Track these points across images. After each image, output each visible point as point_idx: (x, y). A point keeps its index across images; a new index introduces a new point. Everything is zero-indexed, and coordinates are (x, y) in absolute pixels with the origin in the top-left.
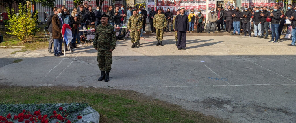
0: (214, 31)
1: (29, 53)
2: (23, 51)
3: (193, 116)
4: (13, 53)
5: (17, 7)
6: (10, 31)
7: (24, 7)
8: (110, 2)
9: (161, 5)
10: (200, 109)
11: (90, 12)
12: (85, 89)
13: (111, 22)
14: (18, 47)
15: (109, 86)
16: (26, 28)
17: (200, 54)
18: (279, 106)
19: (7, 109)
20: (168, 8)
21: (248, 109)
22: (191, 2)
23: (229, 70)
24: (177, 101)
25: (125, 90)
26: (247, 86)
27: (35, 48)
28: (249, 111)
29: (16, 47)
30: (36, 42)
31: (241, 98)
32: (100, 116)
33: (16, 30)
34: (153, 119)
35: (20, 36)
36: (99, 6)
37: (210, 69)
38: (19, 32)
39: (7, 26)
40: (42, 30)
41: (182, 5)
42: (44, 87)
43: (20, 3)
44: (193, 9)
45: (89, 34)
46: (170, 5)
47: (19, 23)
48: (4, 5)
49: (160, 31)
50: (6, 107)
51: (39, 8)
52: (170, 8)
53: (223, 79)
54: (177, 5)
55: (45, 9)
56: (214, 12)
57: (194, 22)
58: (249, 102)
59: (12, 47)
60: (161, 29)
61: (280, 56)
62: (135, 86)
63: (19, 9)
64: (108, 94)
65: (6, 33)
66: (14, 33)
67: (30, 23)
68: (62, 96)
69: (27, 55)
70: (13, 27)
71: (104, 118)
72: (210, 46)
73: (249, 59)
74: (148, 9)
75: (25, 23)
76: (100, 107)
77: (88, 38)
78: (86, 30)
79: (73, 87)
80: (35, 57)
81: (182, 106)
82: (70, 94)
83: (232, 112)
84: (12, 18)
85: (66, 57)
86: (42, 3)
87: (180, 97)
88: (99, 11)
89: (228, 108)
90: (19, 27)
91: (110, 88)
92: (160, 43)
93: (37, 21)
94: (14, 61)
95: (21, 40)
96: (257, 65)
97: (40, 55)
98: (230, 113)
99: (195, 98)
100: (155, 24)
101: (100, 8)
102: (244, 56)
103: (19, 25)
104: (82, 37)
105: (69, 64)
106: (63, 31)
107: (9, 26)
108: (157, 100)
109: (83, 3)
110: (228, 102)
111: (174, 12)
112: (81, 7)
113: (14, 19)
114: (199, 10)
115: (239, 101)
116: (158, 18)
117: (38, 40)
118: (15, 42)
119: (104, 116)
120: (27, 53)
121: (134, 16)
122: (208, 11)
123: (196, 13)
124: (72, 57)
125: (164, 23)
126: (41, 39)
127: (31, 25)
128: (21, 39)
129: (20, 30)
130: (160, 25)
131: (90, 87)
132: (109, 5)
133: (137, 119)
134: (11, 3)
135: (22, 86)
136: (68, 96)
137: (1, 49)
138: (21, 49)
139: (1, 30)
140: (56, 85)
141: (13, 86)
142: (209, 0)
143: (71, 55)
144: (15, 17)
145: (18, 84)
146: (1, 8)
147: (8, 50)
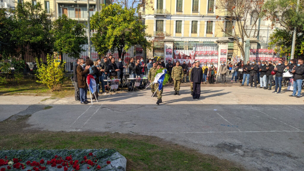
0: (224, 83)
1: (58, 100)
2: (52, 99)
3: (209, 160)
4: (43, 100)
5: (45, 58)
6: (39, 80)
7: (51, 57)
8: (132, 54)
9: (178, 58)
10: (214, 153)
11: (113, 64)
12: (111, 134)
13: (132, 73)
14: (48, 95)
15: (132, 132)
16: (55, 77)
17: (212, 103)
18: (284, 151)
19: (40, 154)
20: (184, 61)
21: (258, 154)
22: (205, 56)
23: (239, 118)
24: (194, 145)
25: (148, 136)
26: (256, 133)
27: (63, 96)
28: (258, 155)
29: (45, 95)
30: (64, 90)
31: (251, 144)
32: (127, 161)
33: (45, 79)
34: (174, 162)
35: (49, 85)
36: (121, 57)
37: (222, 117)
38: (48, 81)
39: (36, 75)
40: (69, 79)
41: (196, 58)
42: (74, 132)
43: (48, 54)
44: (206, 62)
45: (113, 84)
46: (186, 58)
47: (48, 72)
48: (33, 55)
49: (178, 82)
50: (39, 152)
51: (65, 59)
52: (186, 61)
53: (234, 126)
54: (192, 58)
55: (71, 59)
56: (224, 64)
57: (207, 74)
58: (258, 147)
59: (42, 95)
60: (179, 80)
61: (283, 106)
62: (157, 132)
63: (47, 59)
64: (132, 139)
65: (36, 81)
66: (44, 81)
67: (58, 72)
68: (91, 142)
69: (56, 102)
70: (42, 76)
71: (131, 163)
72: (222, 96)
73: (256, 107)
74: (166, 61)
75: (53, 73)
76: (126, 152)
77: (112, 87)
78: (110, 80)
79: (100, 133)
80: (64, 104)
81: (198, 150)
82: (97, 139)
83: (243, 156)
84: (41, 68)
85: (94, 105)
86: (69, 54)
87: (197, 142)
88: (121, 63)
89: (239, 152)
90: (48, 77)
91: (134, 134)
92: (177, 93)
93: (65, 71)
94: (44, 108)
95: (50, 88)
96: (263, 114)
97: (68, 103)
98: (241, 157)
99: (210, 143)
100: (173, 76)
101: (122, 60)
102: (251, 105)
103: (48, 74)
104: (107, 87)
105: (96, 111)
106: (88, 81)
107: (38, 75)
108: (176, 145)
109: (106, 55)
110: (240, 147)
111: (189, 65)
112: (105, 59)
113: (43, 68)
114: (212, 63)
115: (248, 146)
116: (176, 70)
117: (66, 89)
118: (44, 90)
119: (131, 160)
121: (154, 67)
122: (219, 64)
123: (209, 66)
124: (98, 105)
125: (181, 75)
126: (68, 88)
127: (59, 75)
128: (50, 87)
129: (49, 79)
130: (178, 76)
131: (116, 133)
132: (130, 57)
133: (159, 163)
134: (40, 53)
135: (53, 131)
136: (96, 142)
137: (32, 96)
138: (50, 97)
139: (32, 78)
140: (84, 130)
141: (44, 131)
142: (221, 54)
143: (97, 103)
144: (44, 66)
145: (50, 130)
146: (30, 58)
147: (39, 97)
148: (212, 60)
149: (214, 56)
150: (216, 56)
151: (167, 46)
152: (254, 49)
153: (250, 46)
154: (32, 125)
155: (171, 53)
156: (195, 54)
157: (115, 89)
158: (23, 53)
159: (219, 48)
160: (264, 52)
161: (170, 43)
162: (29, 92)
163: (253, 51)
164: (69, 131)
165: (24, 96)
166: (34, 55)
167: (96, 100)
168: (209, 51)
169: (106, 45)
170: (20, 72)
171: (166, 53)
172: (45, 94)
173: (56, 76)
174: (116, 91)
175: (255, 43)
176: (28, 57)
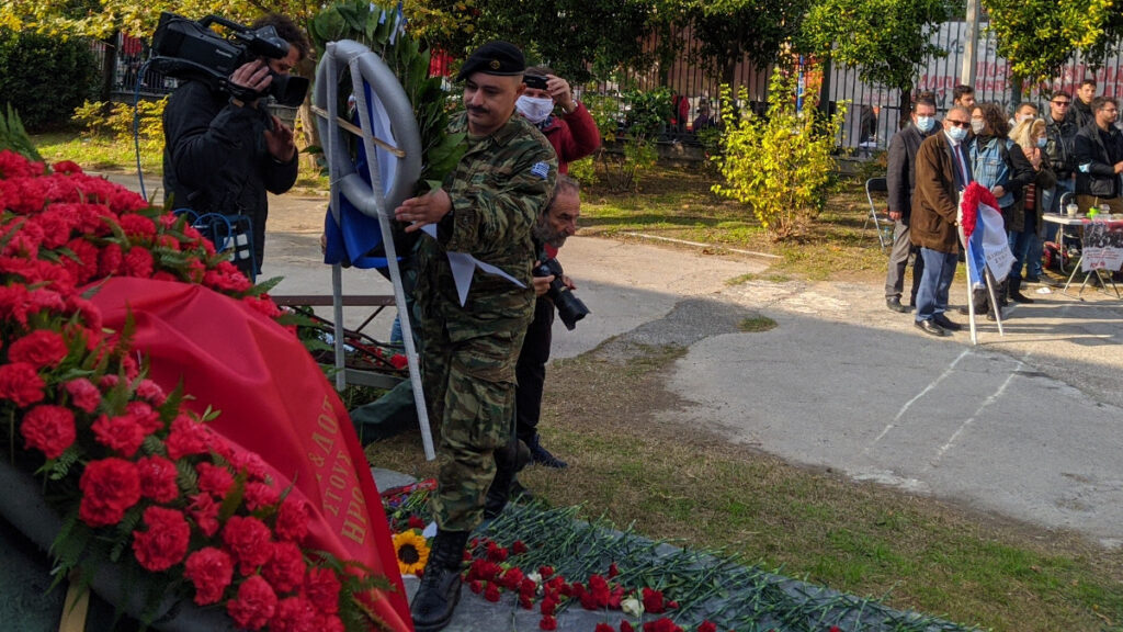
1: (800, 291)
2: (773, 279)
4: (733, 282)
5: (761, 84)
6: (725, 183)
11: (1101, 132)
12: (1098, 551)
14: (753, 256)
16: (791, 178)
27: (823, 273)
29: (743, 255)
30: (825, 241)
33: (749, 180)
35: (764, 211)
38: (762, 189)
43: (777, 69)
45: (1095, 242)
47: (766, 151)
51: (849, 93)
59: (729, 253)
65: (712, 188)
66: (743, 193)
67: (808, 155)
69: (791, 300)
70: (739, 167)
75: (786, 156)
77: (1089, 259)
78: (1079, 219)
79: (1030, 529)
80: (828, 317)
84: (738, 129)
85: (980, 348)
90: (764, 171)
94: (741, 320)
95: (765, 224)
103: (764, 161)
104: (1054, 251)
105: (996, 390)
112: (1056, 99)
113: (746, 131)
117: (837, 236)
118: (741, 232)
120: (793, 294)
124: (1006, 352)
126: (848, 231)
127: (812, 167)
128: (767, 219)
129: (766, 181)
134: (734, 59)
135: (786, 455)
136: (1016, 584)
137: (688, 254)
138: (764, 268)
139: (686, 165)
140: (939, 492)
141: (744, 449)
143: (1000, 338)
144: (753, 123)
145: (770, 446)
146: (691, 78)
147: (716, 264)
154: (692, 403)
157: (1107, 272)
158: (667, 56)
162: (679, 233)
164: (863, 477)
165: (655, 249)
166: (710, 68)
167: (994, 319)
170: (648, 137)
172: (741, 251)
173: (799, 172)
174: (1107, 281)
176: (685, 73)
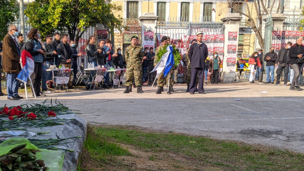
15: (95, 122)
78: (57, 69)
91: (98, 124)
142: (229, 39)
148: (214, 48)
149: (217, 42)
150: (221, 42)
151: (145, 27)
152: (279, 30)
153: (273, 26)
155: (153, 38)
156: (189, 39)
159: (226, 29)
160: (294, 35)
161: (151, 22)
163: (278, 34)
168: (210, 34)
169: (49, 20)
171: (145, 37)
175: (280, 22)
